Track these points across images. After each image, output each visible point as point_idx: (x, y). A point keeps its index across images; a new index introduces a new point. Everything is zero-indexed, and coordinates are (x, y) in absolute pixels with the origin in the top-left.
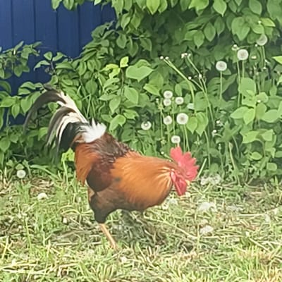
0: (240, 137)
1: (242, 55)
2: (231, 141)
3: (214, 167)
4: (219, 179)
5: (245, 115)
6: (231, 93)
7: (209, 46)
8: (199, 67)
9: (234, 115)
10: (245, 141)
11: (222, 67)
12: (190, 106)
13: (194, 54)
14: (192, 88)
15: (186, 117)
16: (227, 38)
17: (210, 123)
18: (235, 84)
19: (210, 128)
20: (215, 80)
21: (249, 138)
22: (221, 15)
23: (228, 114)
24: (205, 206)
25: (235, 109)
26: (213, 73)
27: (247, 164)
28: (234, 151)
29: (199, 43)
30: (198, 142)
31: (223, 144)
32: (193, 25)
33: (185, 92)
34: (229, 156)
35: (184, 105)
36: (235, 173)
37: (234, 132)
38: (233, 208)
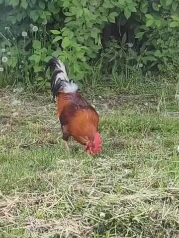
0: (33, 69)
1: (35, 29)
2: (29, 71)
3: (20, 83)
4: (22, 89)
5: (36, 58)
6: (29, 48)
7: (19, 24)
8: (13, 33)
9: (30, 58)
10: (35, 71)
11: (25, 34)
12: (9, 53)
13: (11, 27)
14: (10, 44)
15: (7, 59)
16: (27, 21)
17: (18, 62)
18: (31, 44)
19: (18, 64)
20: (21, 41)
21: (37, 69)
22: (24, 9)
23: (27, 58)
24: (15, 102)
25: (30, 55)
26: (20, 38)
27: (36, 82)
28: (30, 76)
29: (14, 22)
30: (12, 71)
31: (24, 73)
32: (10, 13)
33: (6, 47)
34: (27, 78)
35: (6, 53)
36: (30, 86)
37: (30, 67)
38: (29, 103)
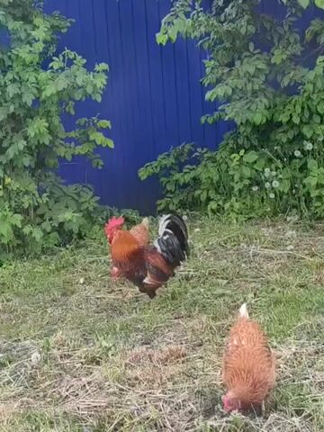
0: (309, 193)
1: (309, 146)
2: (304, 195)
3: (294, 211)
4: (297, 217)
5: (312, 181)
6: (303, 168)
7: (290, 142)
8: (284, 154)
9: (305, 181)
10: (312, 195)
11: (297, 153)
12: (280, 176)
13: (282, 147)
14: (280, 166)
15: (278, 183)
16: (300, 137)
17: (292, 186)
18: (306, 163)
19: (291, 189)
20: (294, 161)
21: (314, 194)
22: (297, 124)
23: (301, 181)
24: (289, 233)
25: (305, 177)
26: (293, 157)
27: (313, 208)
28: (306, 201)
29: (285, 140)
30: (285, 197)
31: (299, 198)
32: (281, 130)
33: (277, 168)
34: (303, 204)
35: (277, 176)
36: (306, 214)
37: (305, 190)
38: (305, 234)
